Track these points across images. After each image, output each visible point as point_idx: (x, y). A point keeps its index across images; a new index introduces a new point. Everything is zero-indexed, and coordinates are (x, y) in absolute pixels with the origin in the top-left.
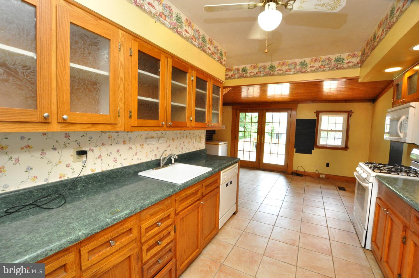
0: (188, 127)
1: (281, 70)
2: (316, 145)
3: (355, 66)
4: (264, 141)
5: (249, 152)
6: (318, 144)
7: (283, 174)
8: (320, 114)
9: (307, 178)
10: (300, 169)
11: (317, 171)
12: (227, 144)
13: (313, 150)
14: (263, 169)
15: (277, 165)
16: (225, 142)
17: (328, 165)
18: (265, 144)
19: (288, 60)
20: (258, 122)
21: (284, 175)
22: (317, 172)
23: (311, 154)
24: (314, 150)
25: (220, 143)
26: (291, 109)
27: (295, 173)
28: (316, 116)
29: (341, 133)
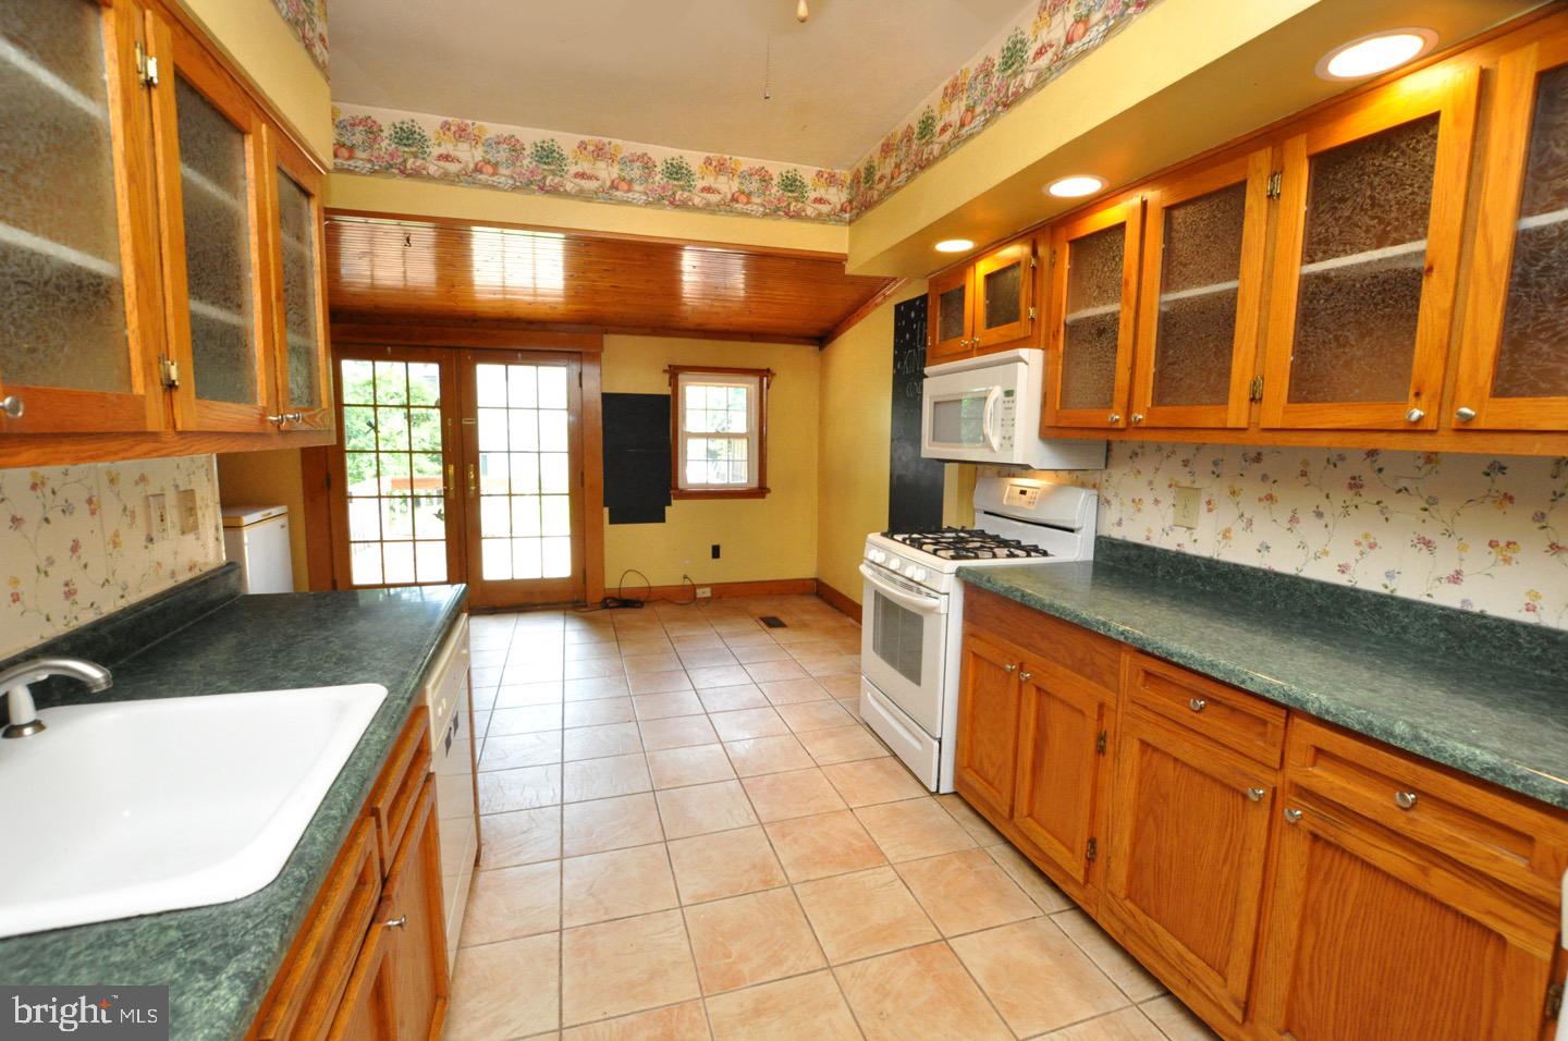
0: (155, 434)
1: (590, 178)
2: (676, 488)
3: (834, 217)
4: (478, 488)
5: (379, 544)
6: (681, 485)
7: (571, 612)
8: (681, 377)
9: (661, 609)
10: (633, 582)
11: (685, 577)
12: (284, 520)
13: (667, 508)
14: (485, 609)
15: (542, 581)
16: (275, 511)
17: (716, 552)
18: (483, 499)
19: (619, 142)
20: (443, 405)
21: (576, 617)
22: (687, 582)
23: (662, 520)
24: (670, 504)
25: (247, 519)
26: (580, 353)
27: (614, 599)
28: (670, 385)
29: (745, 441)
